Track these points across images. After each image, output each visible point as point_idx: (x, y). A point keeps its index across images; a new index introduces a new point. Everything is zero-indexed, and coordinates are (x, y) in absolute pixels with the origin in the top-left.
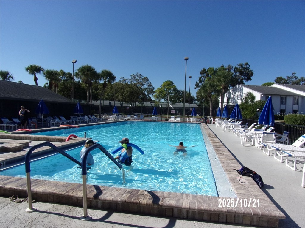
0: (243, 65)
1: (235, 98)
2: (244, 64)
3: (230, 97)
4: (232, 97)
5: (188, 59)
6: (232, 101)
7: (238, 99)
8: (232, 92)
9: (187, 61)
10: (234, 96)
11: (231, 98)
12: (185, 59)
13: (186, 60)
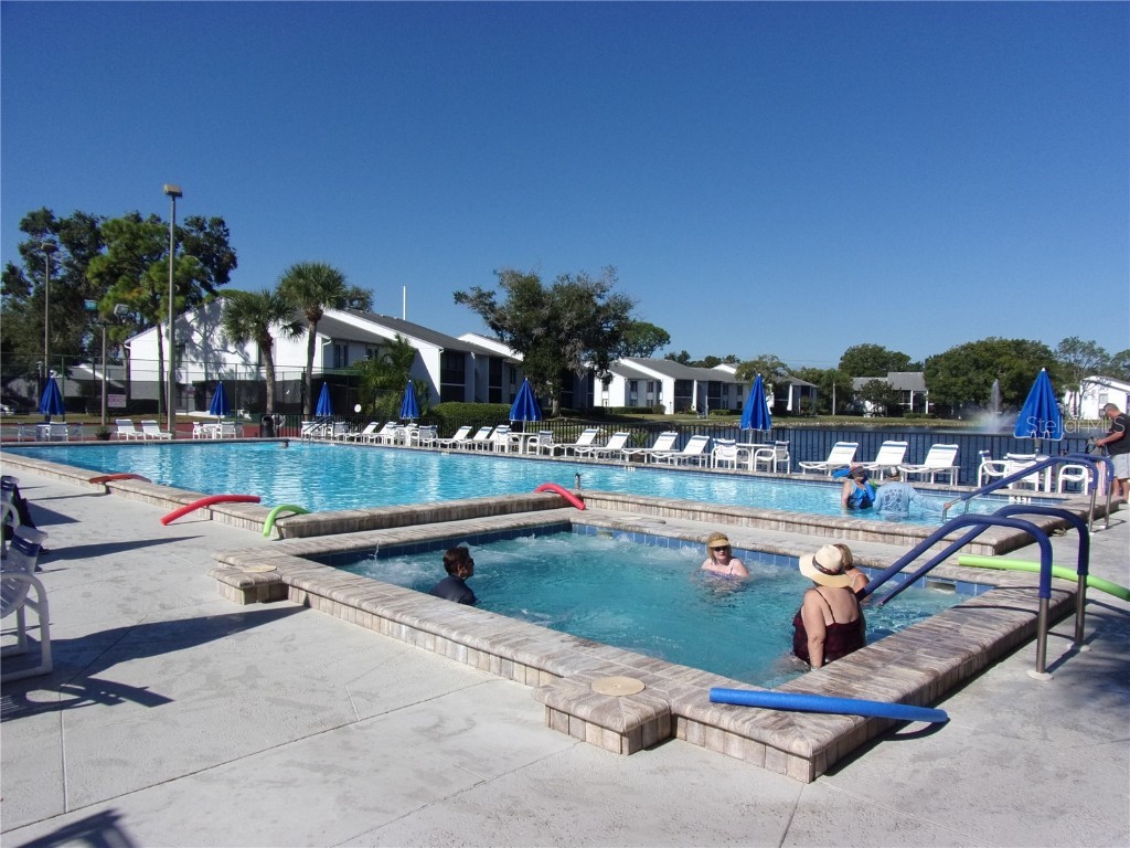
0: (206, 226)
1: (210, 346)
2: (208, 220)
3: (187, 341)
4: (197, 342)
5: (180, 195)
6: (197, 356)
7: (225, 349)
8: (195, 324)
9: (177, 199)
10: (205, 338)
11: (193, 345)
12: (170, 193)
13: (175, 195)
